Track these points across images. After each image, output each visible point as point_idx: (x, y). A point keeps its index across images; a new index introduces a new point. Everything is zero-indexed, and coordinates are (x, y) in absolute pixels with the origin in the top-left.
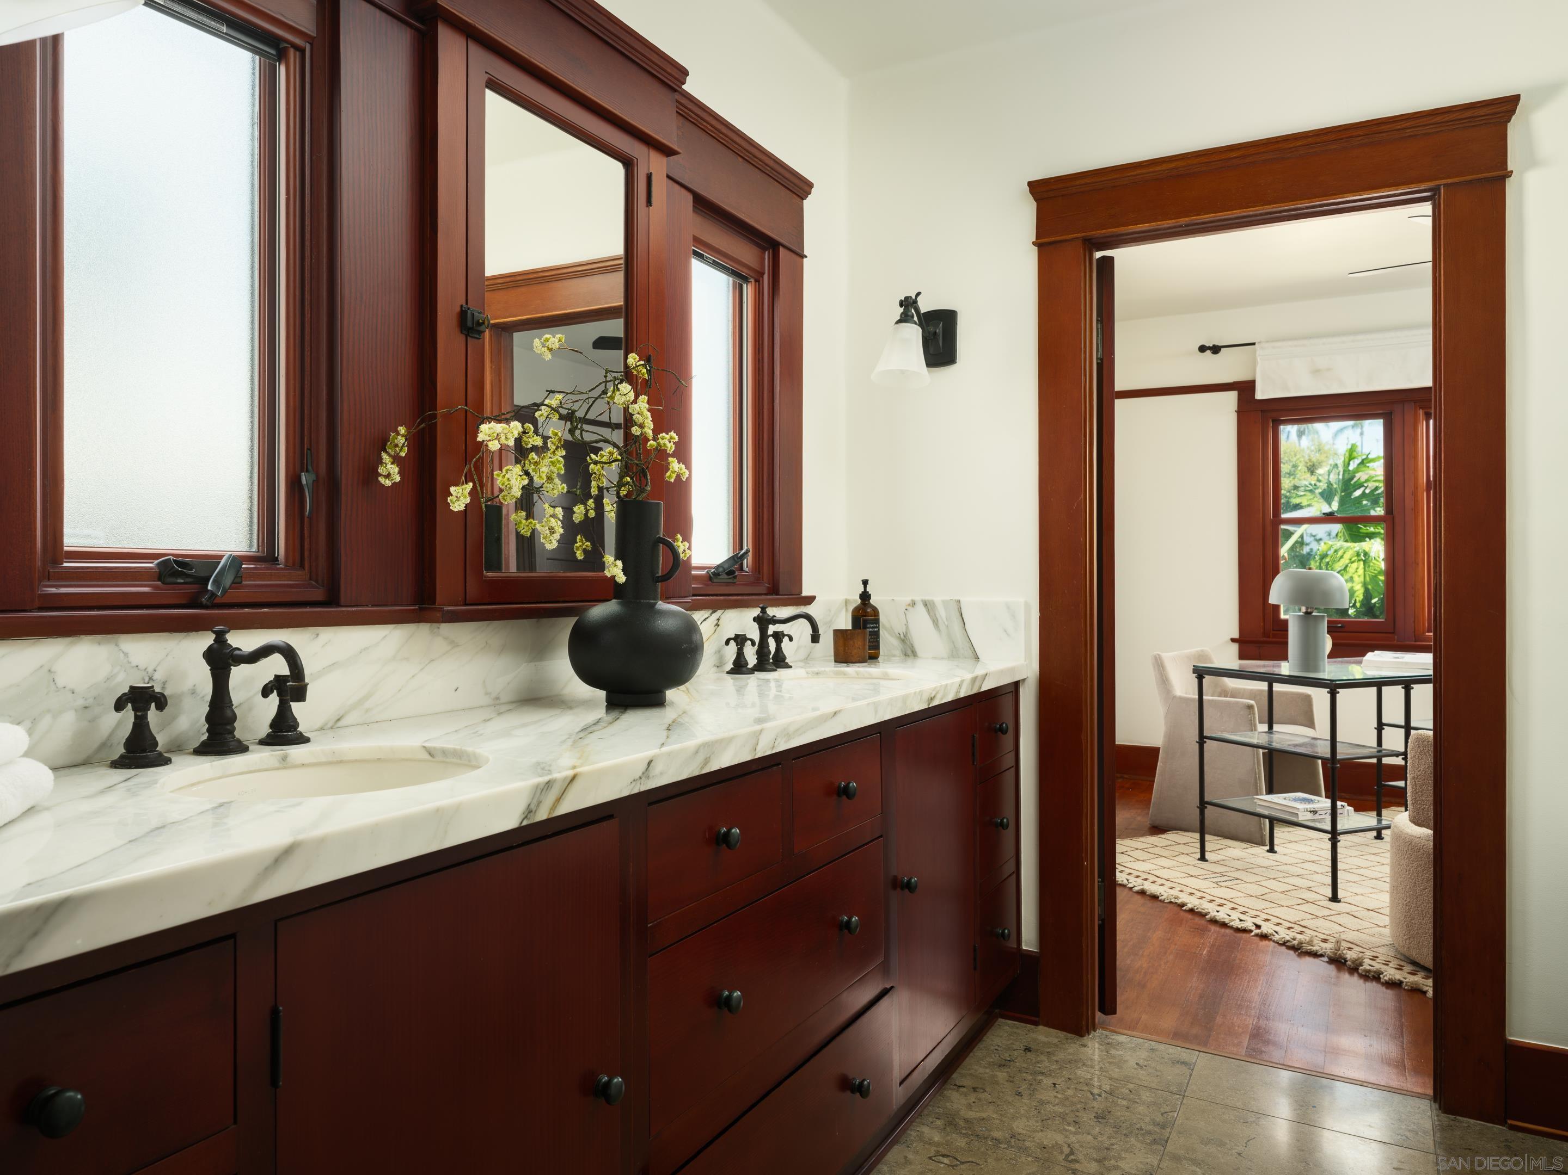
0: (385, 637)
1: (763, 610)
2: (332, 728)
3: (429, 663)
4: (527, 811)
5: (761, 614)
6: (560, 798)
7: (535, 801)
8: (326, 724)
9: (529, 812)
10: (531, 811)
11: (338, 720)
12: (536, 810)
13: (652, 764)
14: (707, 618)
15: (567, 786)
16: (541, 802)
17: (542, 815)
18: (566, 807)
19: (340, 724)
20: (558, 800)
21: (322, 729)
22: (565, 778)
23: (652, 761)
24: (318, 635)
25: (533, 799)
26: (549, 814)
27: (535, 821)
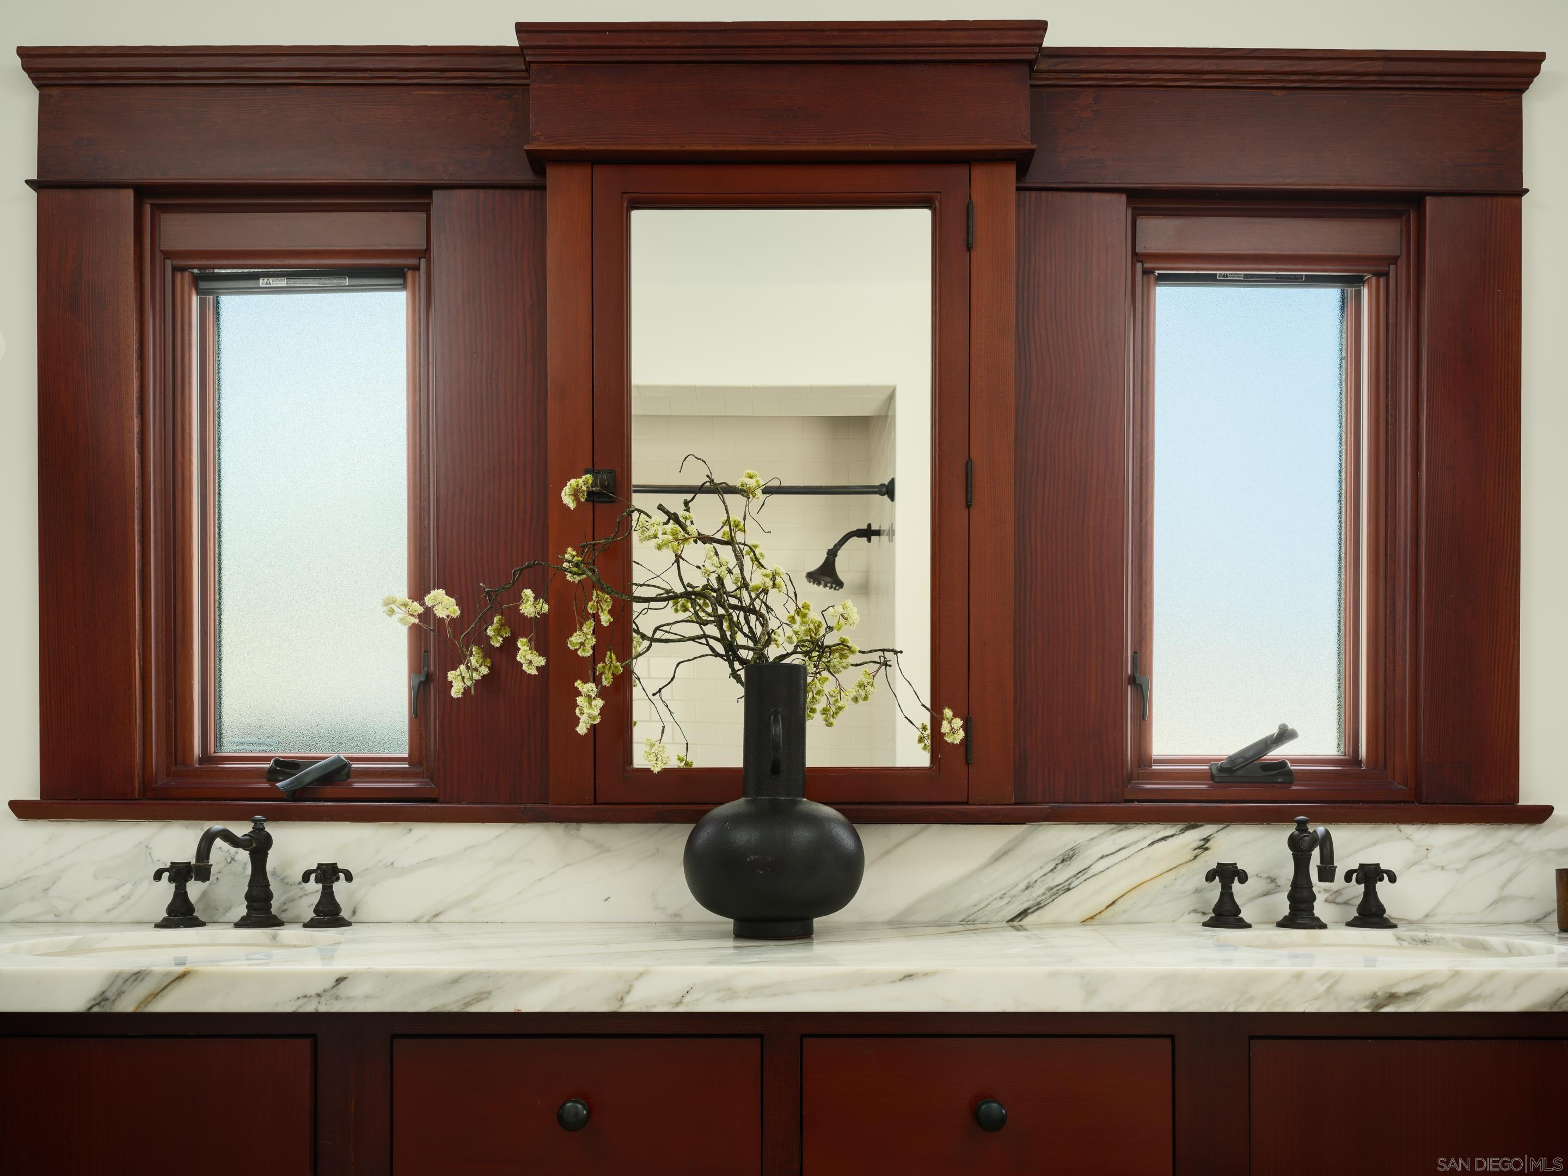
0: (499, 836)
1: (1302, 826)
2: (428, 922)
3: (564, 866)
4: (101, 998)
5: (1297, 832)
6: (158, 994)
7: (114, 989)
8: (421, 917)
9: (103, 998)
10: (107, 1000)
11: (437, 915)
12: (114, 1001)
13: (342, 984)
14: (1172, 836)
15: (171, 982)
16: (124, 992)
17: (126, 1005)
18: (168, 1004)
19: (437, 919)
20: (155, 995)
21: (416, 921)
22: (167, 974)
23: (346, 978)
24: (410, 830)
25: (110, 986)
26: (139, 1007)
27: (113, 1011)
